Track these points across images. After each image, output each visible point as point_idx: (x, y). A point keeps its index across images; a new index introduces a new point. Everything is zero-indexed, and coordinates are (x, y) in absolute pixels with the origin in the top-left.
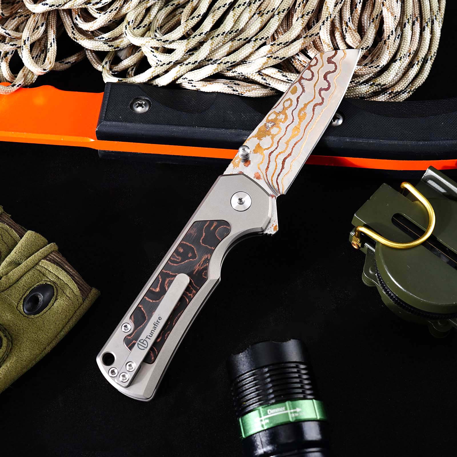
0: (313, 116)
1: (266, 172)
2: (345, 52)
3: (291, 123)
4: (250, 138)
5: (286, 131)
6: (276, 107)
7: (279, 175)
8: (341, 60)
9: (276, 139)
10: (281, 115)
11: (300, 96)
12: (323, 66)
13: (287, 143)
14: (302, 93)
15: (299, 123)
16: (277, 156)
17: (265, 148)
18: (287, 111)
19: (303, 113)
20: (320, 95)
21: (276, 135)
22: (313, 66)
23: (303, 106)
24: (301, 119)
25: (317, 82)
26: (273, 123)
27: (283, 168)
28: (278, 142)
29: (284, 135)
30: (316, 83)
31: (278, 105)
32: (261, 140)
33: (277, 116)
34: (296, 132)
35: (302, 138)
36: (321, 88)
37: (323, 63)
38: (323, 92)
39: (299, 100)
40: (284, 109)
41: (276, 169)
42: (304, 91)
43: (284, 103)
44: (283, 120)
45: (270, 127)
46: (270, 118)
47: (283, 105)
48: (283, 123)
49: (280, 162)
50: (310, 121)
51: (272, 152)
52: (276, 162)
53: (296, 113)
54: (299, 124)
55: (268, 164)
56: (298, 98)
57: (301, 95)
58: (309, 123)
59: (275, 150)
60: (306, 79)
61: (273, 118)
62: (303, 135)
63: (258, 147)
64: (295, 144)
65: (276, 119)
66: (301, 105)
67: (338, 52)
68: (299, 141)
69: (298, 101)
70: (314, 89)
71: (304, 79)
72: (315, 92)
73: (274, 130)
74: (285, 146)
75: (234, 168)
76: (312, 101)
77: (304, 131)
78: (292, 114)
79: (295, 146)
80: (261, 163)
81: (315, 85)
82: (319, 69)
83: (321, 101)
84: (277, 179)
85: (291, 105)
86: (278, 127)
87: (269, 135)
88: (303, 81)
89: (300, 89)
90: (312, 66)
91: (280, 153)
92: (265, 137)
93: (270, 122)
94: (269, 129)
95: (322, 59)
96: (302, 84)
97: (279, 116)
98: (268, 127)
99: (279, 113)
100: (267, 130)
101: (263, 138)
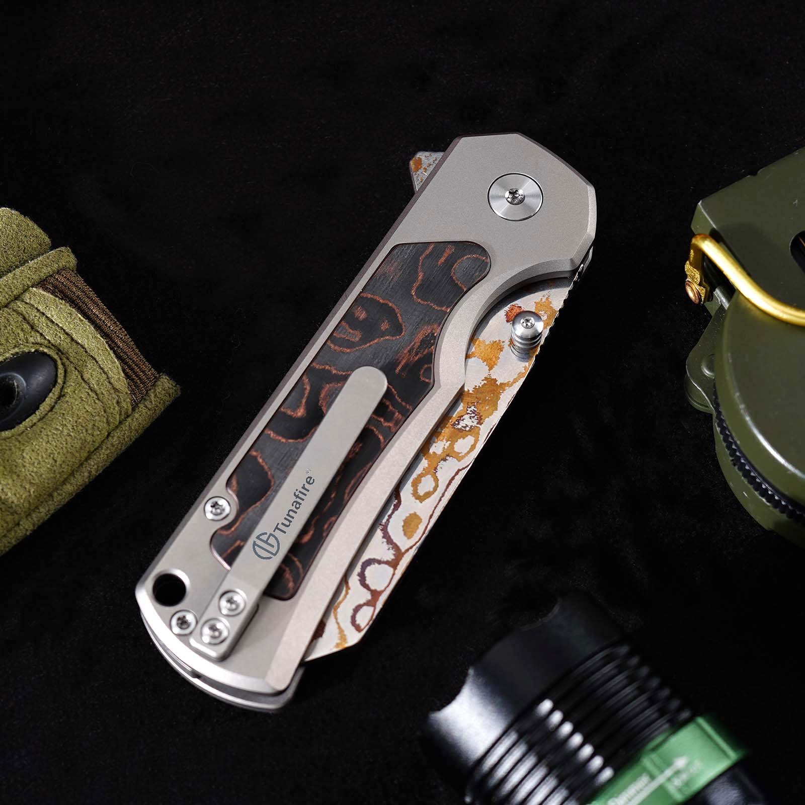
4: (515, 381)
6: (457, 473)
10: (440, 452)
17: (473, 358)
18: (425, 463)
22: (365, 604)
26: (459, 427)
31: (453, 478)
32: (486, 379)
33: (452, 446)
37: (336, 618)
39: (393, 501)
40: (433, 471)
42: (384, 527)
43: (437, 486)
45: (466, 417)
46: (470, 440)
47: (436, 480)
56: (396, 506)
57: (390, 516)
60: (379, 562)
61: (460, 441)
63: (491, 359)
65: (453, 439)
69: (397, 496)
71: (387, 563)
75: (547, 299)
82: (345, 596)
85: (415, 483)
88: (390, 555)
90: (368, 604)
92: (476, 386)
93: (468, 429)
94: (470, 409)
95: (339, 628)
96: (391, 546)
97: (446, 448)
98: (473, 415)
99: (448, 458)
100: (473, 408)
101: (481, 383)
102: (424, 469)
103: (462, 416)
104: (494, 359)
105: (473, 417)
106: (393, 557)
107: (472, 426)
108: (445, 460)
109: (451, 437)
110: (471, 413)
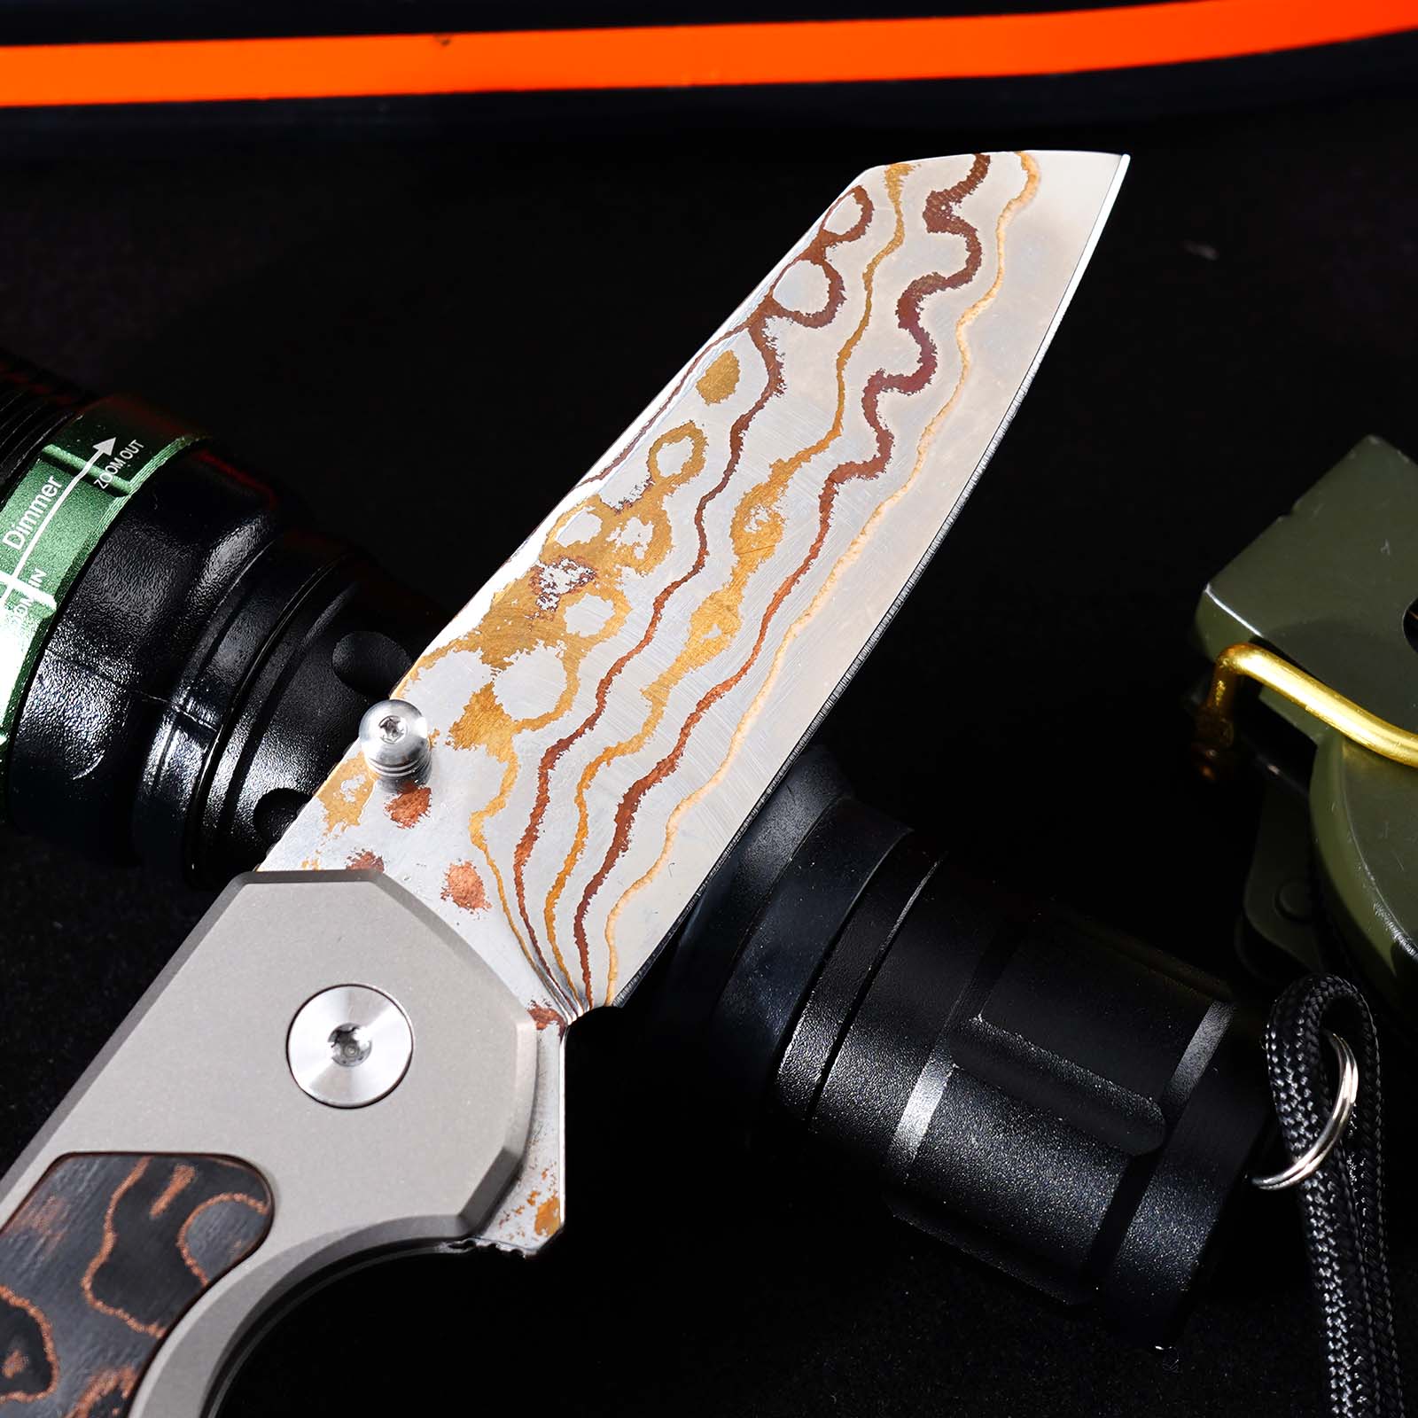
0: (820, 539)
1: (518, 866)
2: (1033, 169)
3: (691, 575)
4: (441, 652)
5: (653, 624)
6: (606, 471)
7: (591, 890)
8: (1008, 214)
9: (594, 666)
10: (634, 523)
11: (753, 412)
12: (897, 241)
13: (657, 695)
14: (765, 398)
15: (734, 574)
16: (591, 769)
17: (520, 717)
18: (667, 504)
19: (763, 516)
20: (872, 418)
21: (593, 640)
22: (841, 239)
23: (764, 476)
24: (748, 553)
25: (858, 335)
26: (581, 570)
27: (620, 843)
28: (605, 684)
29: (641, 646)
30: (851, 342)
31: (616, 462)
32: (503, 666)
33: (606, 531)
34: (715, 632)
35: (744, 670)
36: (880, 373)
37: (899, 221)
38: (887, 400)
39: (747, 437)
40: (655, 486)
41: (577, 847)
42: (775, 384)
43: (653, 451)
44: (639, 554)
45: (562, 589)
46: (565, 537)
47: (651, 464)
48: (638, 571)
49: (605, 807)
50: (803, 569)
51: (564, 745)
52: (581, 804)
53: (720, 514)
54: (737, 582)
55: (536, 816)
56: (742, 424)
57: (759, 406)
58: (794, 579)
59: (578, 734)
60: (796, 317)
61: (585, 539)
62: (756, 650)
63: (484, 709)
64: (703, 705)
65: (600, 546)
66: (753, 471)
67: (991, 168)
68: (726, 685)
69: (736, 444)
70: (839, 377)
71: (781, 312)
72: (841, 396)
73: (585, 614)
74: (645, 709)
75: (330, 829)
76: (821, 447)
77: (764, 627)
78: (698, 519)
79: (705, 715)
80: (496, 806)
81: (844, 355)
82: (874, 263)
83: (871, 451)
84: (582, 909)
85: (694, 465)
86: (610, 594)
87: (550, 640)
88: (774, 326)
89: (754, 375)
90: (833, 239)
91: (608, 755)
92: (528, 653)
93: (565, 563)
94: (552, 604)
95: (897, 203)
96: (769, 344)
97: (618, 529)
98: (548, 590)
99: (619, 507)
100: (545, 607)
101: (517, 658)
102: (672, 493)
103: (569, 592)
104: (477, 707)
105: (549, 586)
106: (768, 321)
107: (556, 567)
108: (625, 503)
109: (603, 550)
110: (551, 596)
